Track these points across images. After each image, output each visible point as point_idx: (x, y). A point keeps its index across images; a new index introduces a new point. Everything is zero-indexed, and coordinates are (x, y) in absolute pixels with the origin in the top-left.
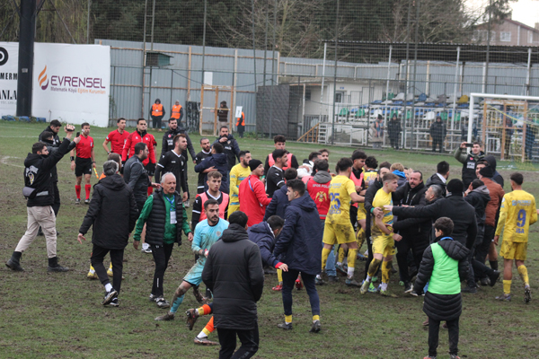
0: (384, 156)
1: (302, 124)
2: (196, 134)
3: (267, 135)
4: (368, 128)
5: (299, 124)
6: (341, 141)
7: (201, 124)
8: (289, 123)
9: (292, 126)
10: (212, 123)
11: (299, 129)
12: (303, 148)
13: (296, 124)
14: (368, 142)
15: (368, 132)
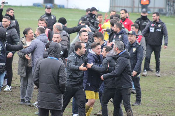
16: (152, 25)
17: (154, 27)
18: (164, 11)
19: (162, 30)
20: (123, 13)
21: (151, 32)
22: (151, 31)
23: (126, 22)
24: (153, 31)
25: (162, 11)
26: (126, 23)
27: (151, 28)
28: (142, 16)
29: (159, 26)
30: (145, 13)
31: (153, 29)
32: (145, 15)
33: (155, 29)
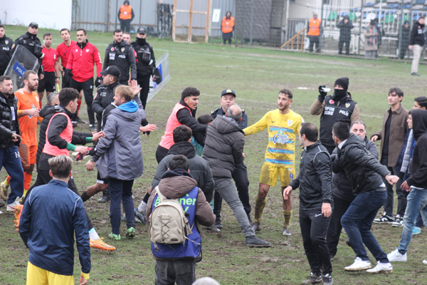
0: (377, 67)
1: (285, 28)
2: (168, 40)
3: (247, 40)
4: (359, 34)
5: (283, 28)
6: (328, 48)
7: (174, 29)
8: (271, 28)
9: (275, 31)
10: (187, 27)
11: (282, 34)
12: (288, 57)
13: (279, 28)
14: (359, 50)
15: (360, 39)
16: (112, 49)
17: (115, 51)
18: (156, 30)
19: (127, 56)
20: (81, 35)
21: (111, 60)
22: (110, 58)
23: (88, 48)
24: (113, 58)
25: (152, 29)
26: (87, 51)
27: (110, 55)
28: (137, 38)
29: (123, 50)
30: (143, 34)
31: (114, 55)
32: (144, 37)
33: (117, 55)
